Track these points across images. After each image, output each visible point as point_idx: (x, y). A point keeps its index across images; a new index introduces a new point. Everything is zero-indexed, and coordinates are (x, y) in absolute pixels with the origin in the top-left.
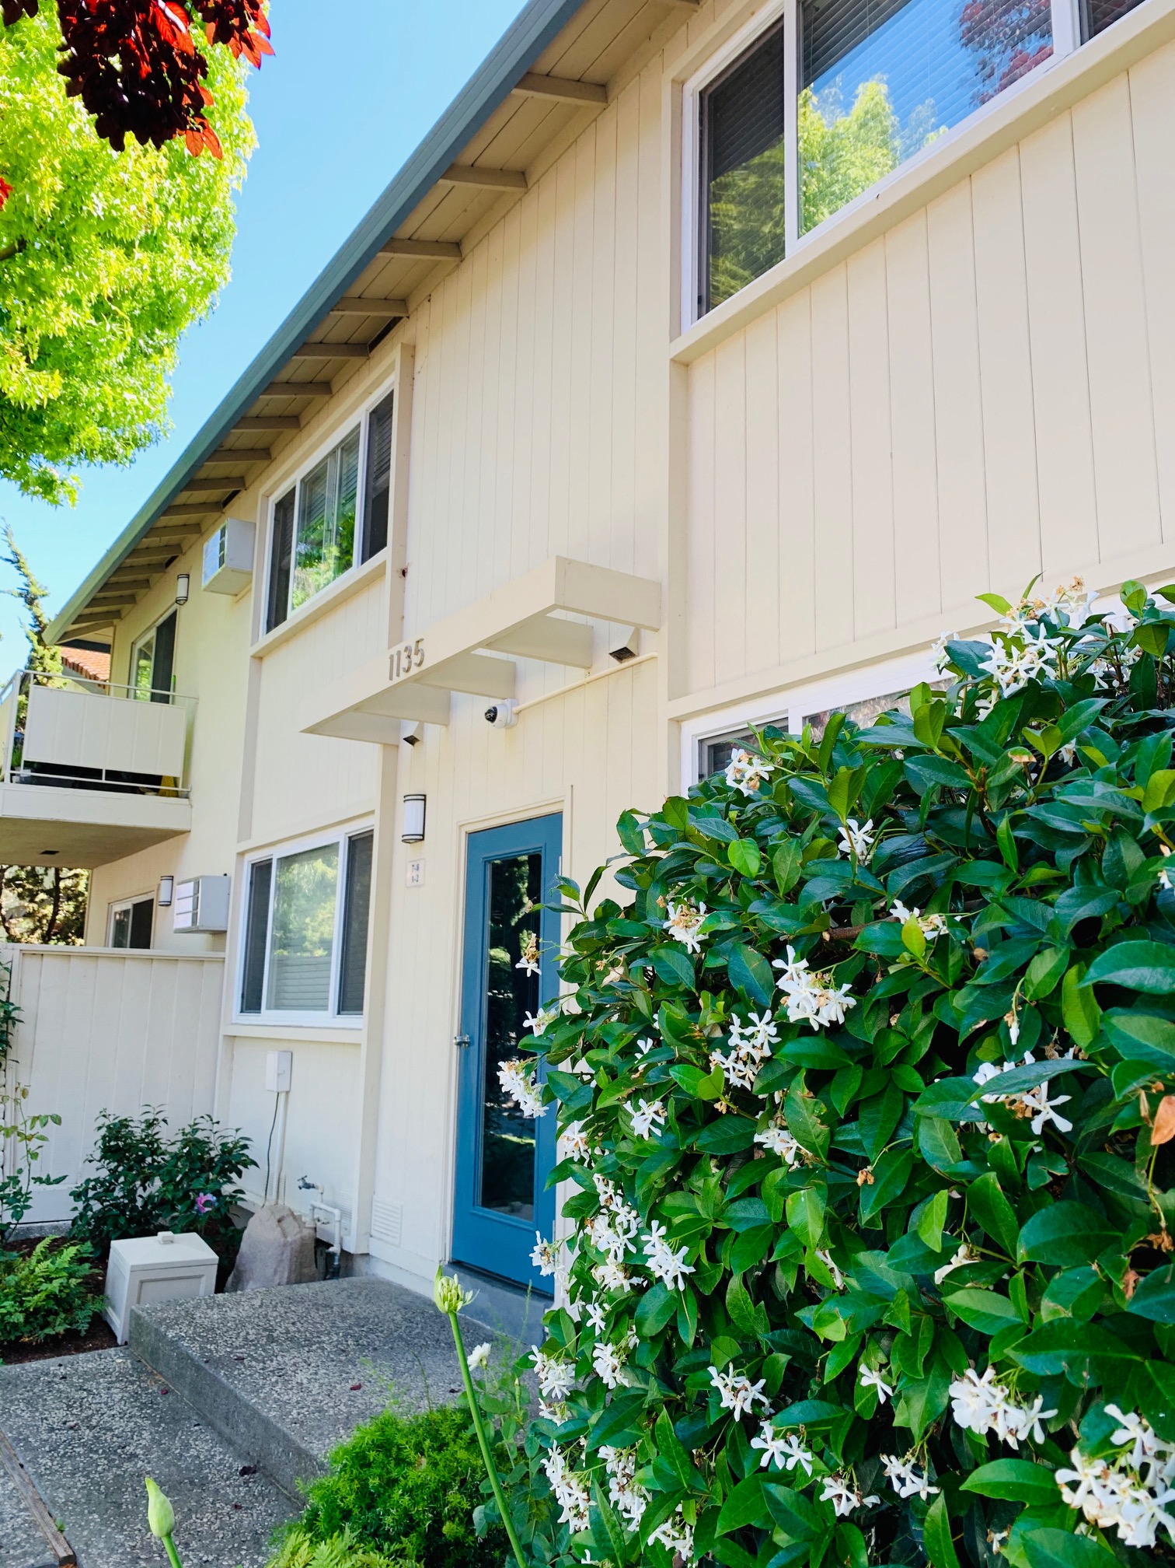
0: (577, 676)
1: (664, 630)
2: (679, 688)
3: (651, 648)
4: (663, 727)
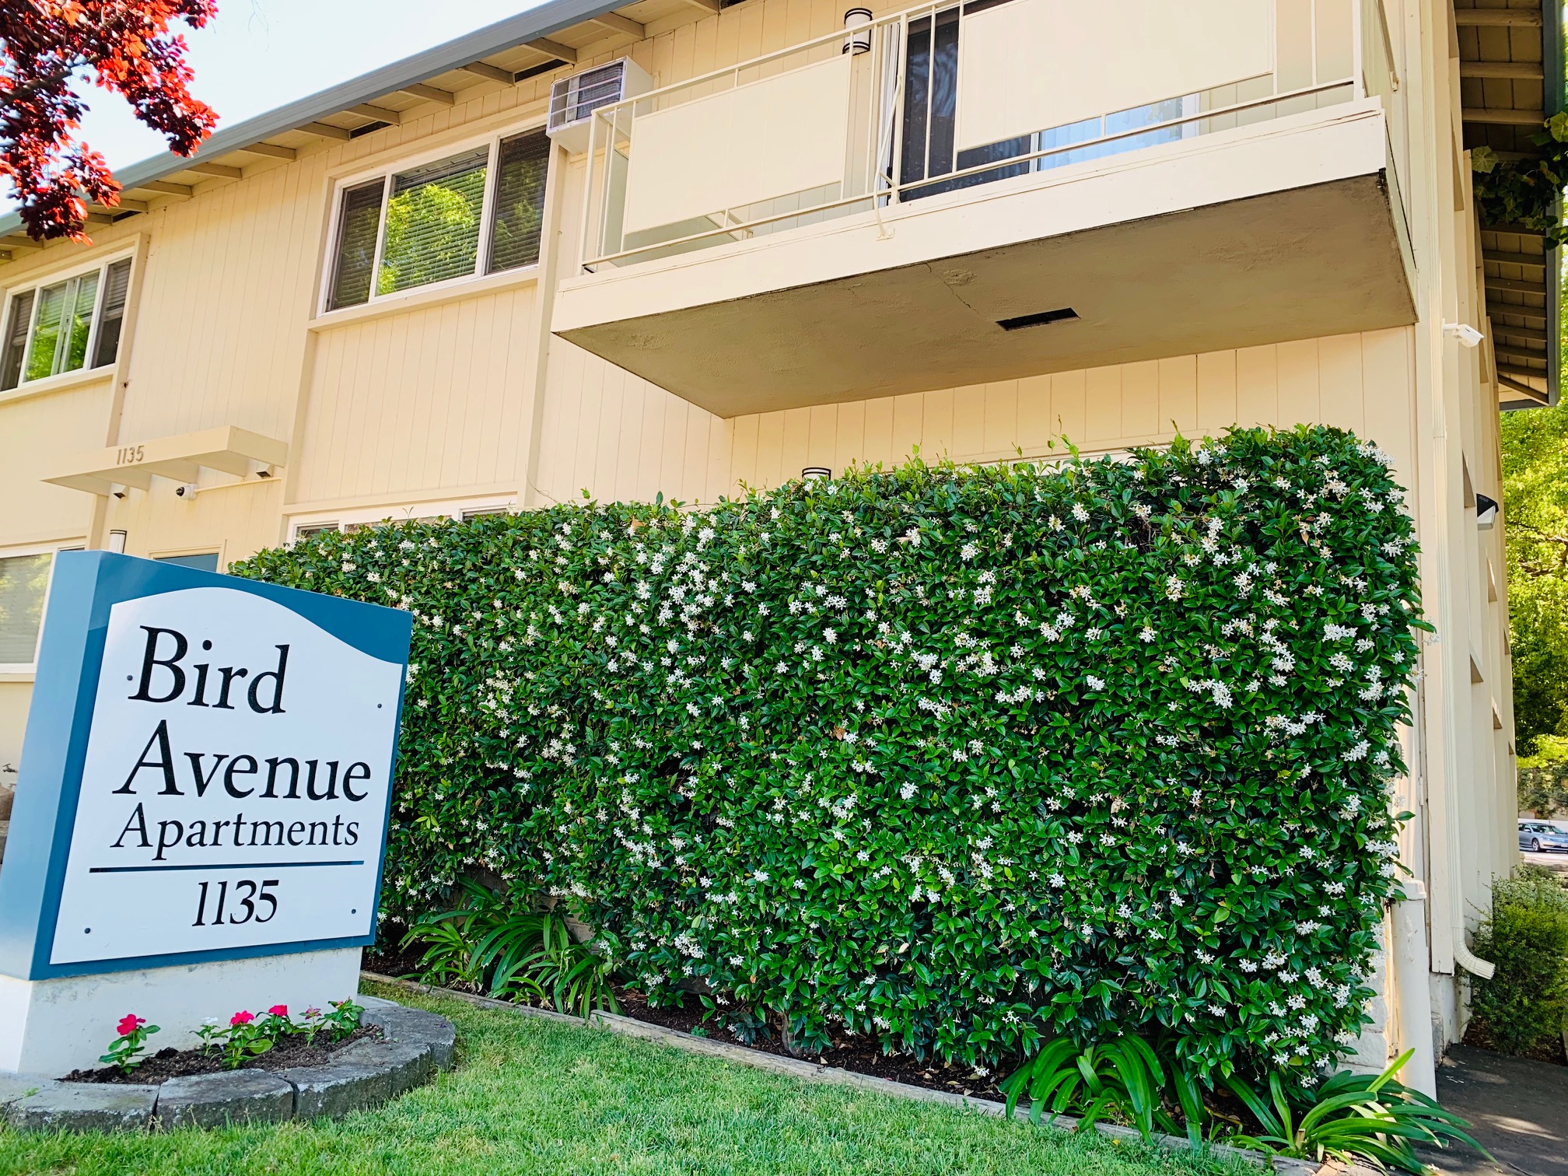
0: (236, 480)
1: (287, 467)
2: (291, 500)
3: (279, 475)
4: (279, 518)
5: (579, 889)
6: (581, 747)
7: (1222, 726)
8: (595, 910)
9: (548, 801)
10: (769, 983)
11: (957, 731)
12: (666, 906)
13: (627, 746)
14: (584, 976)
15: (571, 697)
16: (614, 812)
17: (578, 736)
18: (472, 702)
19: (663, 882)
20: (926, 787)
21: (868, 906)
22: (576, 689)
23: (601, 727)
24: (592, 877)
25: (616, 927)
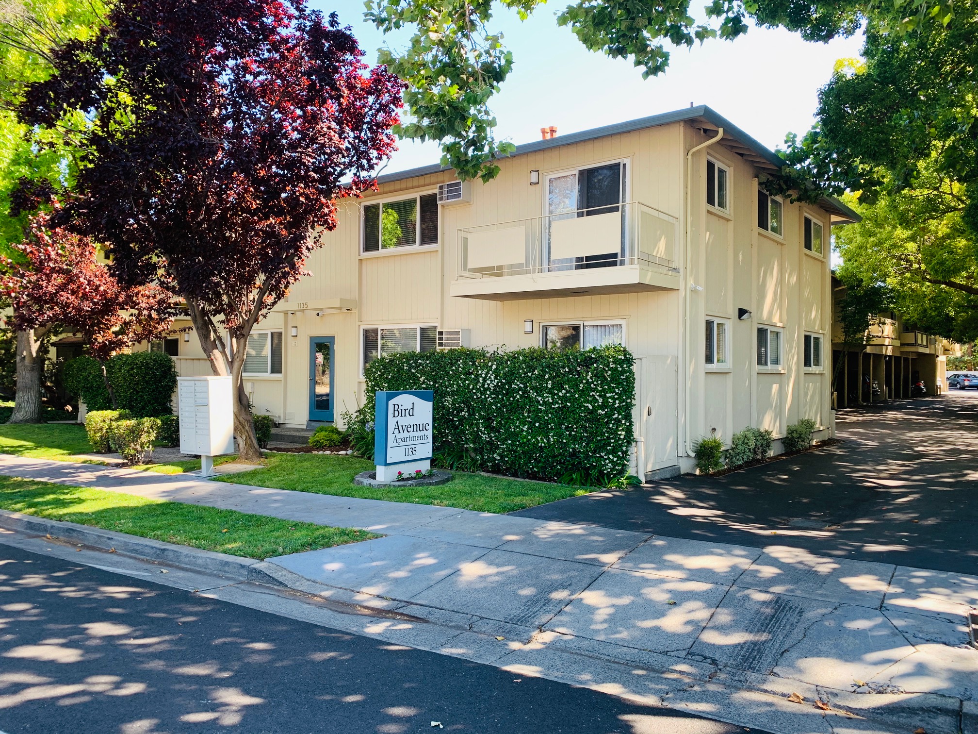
5: (472, 445)
6: (469, 413)
7: (591, 412)
8: (475, 450)
9: (462, 425)
10: (513, 463)
11: (546, 412)
12: (491, 449)
13: (480, 414)
14: (474, 464)
15: (466, 402)
16: (478, 428)
17: (468, 411)
18: (442, 403)
19: (490, 443)
20: (540, 424)
21: (531, 447)
22: (468, 401)
23: (473, 410)
24: (474, 443)
25: (480, 453)
